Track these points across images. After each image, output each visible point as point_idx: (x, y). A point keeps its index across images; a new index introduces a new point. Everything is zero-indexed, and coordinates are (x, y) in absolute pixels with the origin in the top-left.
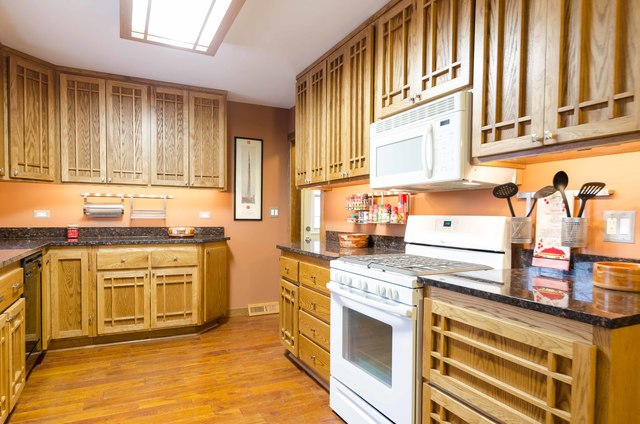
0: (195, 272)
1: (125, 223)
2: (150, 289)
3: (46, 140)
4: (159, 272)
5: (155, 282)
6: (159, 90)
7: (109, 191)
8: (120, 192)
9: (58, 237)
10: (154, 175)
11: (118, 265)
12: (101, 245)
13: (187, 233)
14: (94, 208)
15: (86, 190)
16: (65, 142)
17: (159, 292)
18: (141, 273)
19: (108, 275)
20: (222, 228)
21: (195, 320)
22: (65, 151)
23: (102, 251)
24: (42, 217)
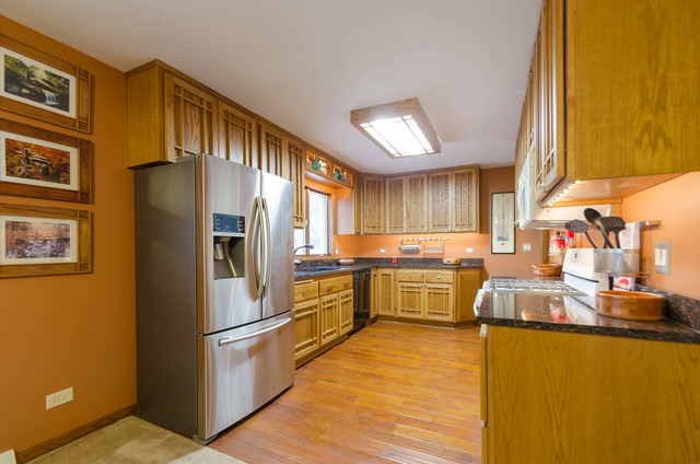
0: (450, 287)
1: (421, 256)
2: (424, 294)
3: (379, 213)
4: (430, 285)
5: (427, 291)
6: (434, 175)
7: (410, 237)
8: (416, 237)
9: (387, 263)
10: (431, 226)
11: (407, 279)
12: (399, 267)
13: (453, 262)
14: (404, 247)
15: (400, 238)
16: (388, 213)
17: (429, 297)
18: (419, 285)
19: (403, 284)
20: (482, 260)
21: (450, 319)
22: (388, 218)
23: (401, 271)
24: (382, 253)
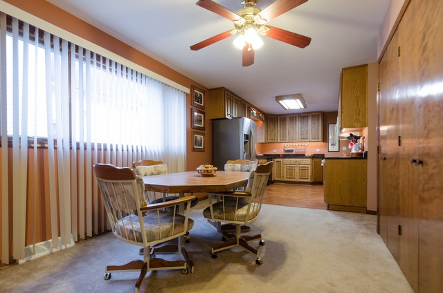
0: (309, 166)
1: (294, 153)
2: (297, 170)
3: (275, 133)
4: (300, 166)
5: (298, 168)
6: (302, 115)
7: (289, 144)
8: (292, 144)
9: (278, 156)
10: (300, 139)
11: (289, 163)
13: (310, 155)
14: (286, 149)
15: (284, 144)
16: (279, 132)
17: (299, 171)
18: (294, 166)
19: (287, 166)
20: (324, 154)
21: (309, 181)
22: (279, 135)
23: (286, 159)
24: (275, 152)
